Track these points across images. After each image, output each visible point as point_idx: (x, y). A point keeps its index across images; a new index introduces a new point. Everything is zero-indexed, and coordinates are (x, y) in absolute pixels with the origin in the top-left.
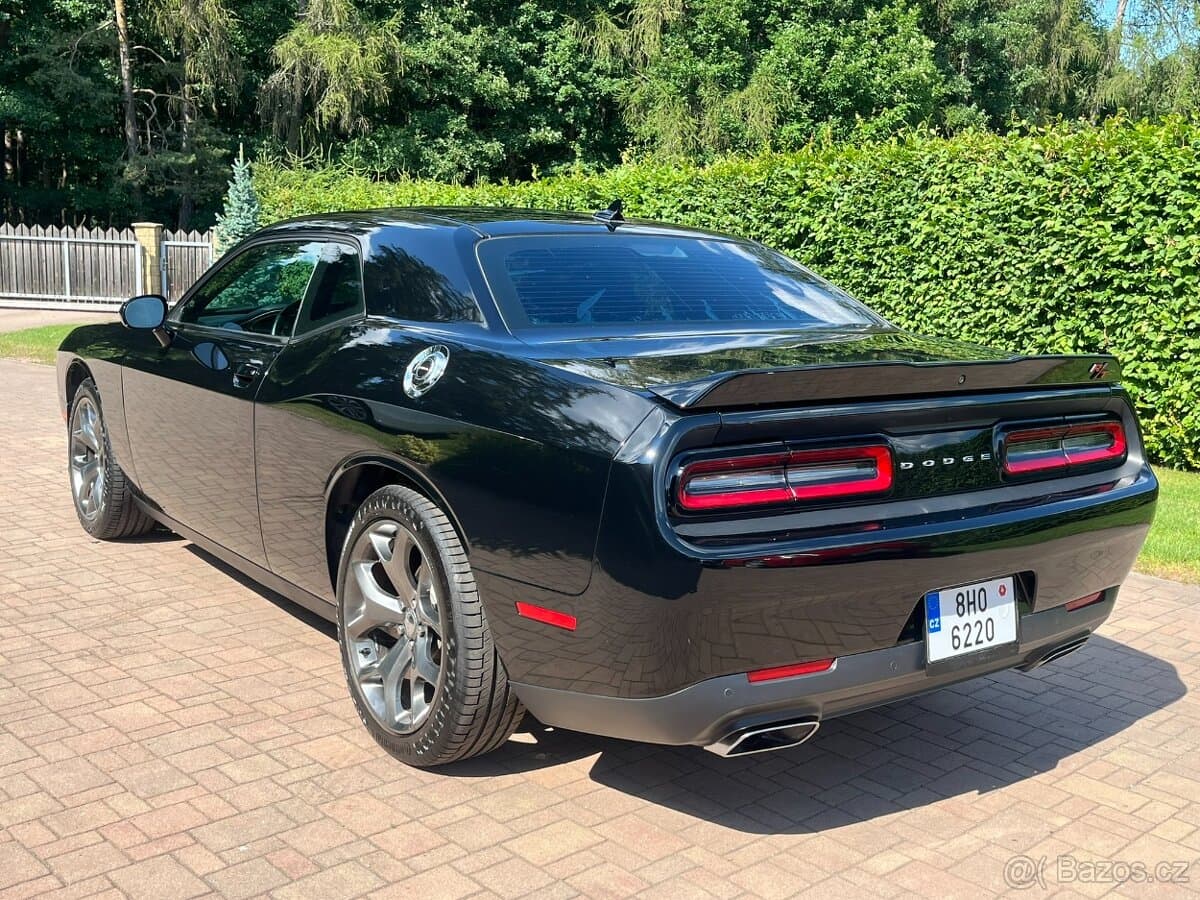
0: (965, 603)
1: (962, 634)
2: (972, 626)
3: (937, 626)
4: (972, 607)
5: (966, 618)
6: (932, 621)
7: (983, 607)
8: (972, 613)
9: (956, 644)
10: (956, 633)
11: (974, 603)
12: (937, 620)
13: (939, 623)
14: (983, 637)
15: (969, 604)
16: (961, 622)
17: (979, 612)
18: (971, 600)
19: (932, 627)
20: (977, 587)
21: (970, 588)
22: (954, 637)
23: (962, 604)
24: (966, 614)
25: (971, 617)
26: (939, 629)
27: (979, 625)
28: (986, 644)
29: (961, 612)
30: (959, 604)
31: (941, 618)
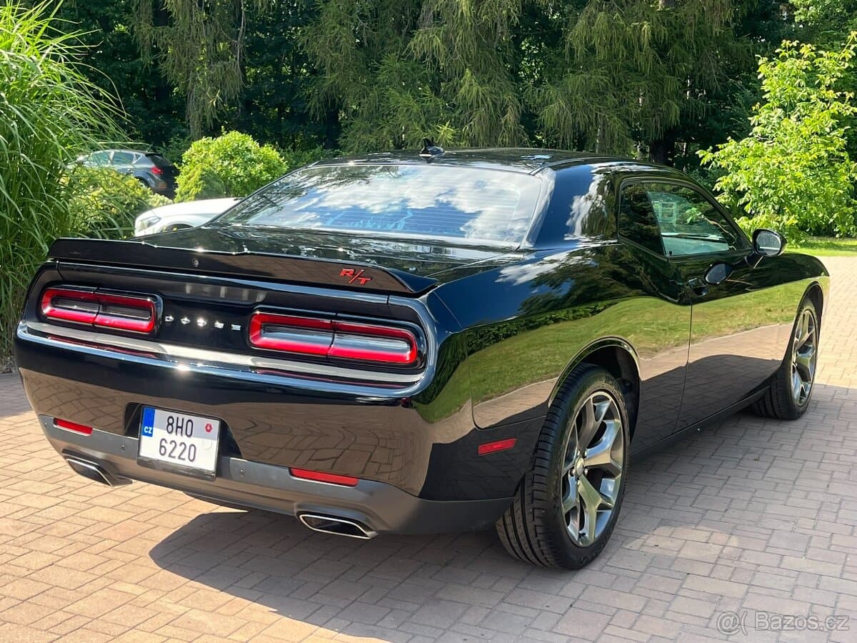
0: (175, 425)
1: (169, 447)
2: (178, 444)
3: (150, 432)
4: (179, 430)
5: (173, 437)
6: (146, 428)
7: (189, 433)
8: (179, 435)
9: (163, 452)
10: (164, 443)
11: (181, 428)
12: (151, 428)
13: (152, 431)
14: (185, 455)
15: (178, 427)
16: (170, 437)
17: (185, 436)
18: (180, 425)
19: (146, 432)
20: (187, 417)
21: (181, 416)
22: (161, 446)
23: (172, 424)
24: (174, 433)
25: (179, 438)
26: (151, 435)
27: (183, 446)
28: (187, 463)
29: (170, 430)
30: (169, 424)
31: (154, 429)
